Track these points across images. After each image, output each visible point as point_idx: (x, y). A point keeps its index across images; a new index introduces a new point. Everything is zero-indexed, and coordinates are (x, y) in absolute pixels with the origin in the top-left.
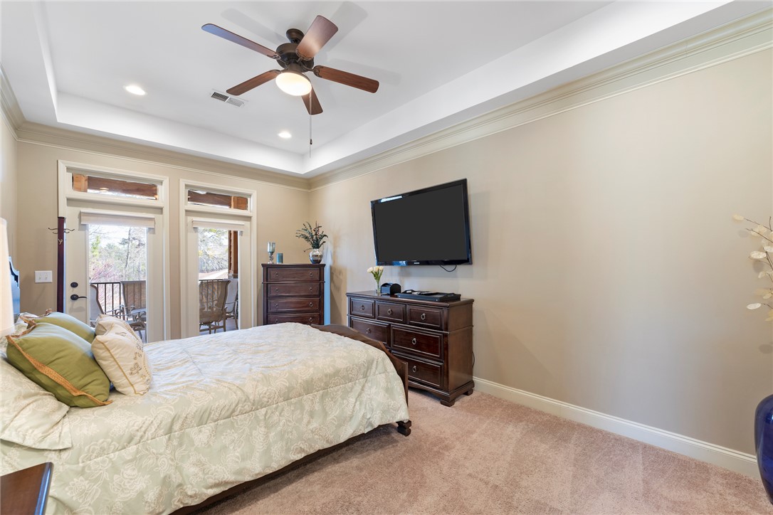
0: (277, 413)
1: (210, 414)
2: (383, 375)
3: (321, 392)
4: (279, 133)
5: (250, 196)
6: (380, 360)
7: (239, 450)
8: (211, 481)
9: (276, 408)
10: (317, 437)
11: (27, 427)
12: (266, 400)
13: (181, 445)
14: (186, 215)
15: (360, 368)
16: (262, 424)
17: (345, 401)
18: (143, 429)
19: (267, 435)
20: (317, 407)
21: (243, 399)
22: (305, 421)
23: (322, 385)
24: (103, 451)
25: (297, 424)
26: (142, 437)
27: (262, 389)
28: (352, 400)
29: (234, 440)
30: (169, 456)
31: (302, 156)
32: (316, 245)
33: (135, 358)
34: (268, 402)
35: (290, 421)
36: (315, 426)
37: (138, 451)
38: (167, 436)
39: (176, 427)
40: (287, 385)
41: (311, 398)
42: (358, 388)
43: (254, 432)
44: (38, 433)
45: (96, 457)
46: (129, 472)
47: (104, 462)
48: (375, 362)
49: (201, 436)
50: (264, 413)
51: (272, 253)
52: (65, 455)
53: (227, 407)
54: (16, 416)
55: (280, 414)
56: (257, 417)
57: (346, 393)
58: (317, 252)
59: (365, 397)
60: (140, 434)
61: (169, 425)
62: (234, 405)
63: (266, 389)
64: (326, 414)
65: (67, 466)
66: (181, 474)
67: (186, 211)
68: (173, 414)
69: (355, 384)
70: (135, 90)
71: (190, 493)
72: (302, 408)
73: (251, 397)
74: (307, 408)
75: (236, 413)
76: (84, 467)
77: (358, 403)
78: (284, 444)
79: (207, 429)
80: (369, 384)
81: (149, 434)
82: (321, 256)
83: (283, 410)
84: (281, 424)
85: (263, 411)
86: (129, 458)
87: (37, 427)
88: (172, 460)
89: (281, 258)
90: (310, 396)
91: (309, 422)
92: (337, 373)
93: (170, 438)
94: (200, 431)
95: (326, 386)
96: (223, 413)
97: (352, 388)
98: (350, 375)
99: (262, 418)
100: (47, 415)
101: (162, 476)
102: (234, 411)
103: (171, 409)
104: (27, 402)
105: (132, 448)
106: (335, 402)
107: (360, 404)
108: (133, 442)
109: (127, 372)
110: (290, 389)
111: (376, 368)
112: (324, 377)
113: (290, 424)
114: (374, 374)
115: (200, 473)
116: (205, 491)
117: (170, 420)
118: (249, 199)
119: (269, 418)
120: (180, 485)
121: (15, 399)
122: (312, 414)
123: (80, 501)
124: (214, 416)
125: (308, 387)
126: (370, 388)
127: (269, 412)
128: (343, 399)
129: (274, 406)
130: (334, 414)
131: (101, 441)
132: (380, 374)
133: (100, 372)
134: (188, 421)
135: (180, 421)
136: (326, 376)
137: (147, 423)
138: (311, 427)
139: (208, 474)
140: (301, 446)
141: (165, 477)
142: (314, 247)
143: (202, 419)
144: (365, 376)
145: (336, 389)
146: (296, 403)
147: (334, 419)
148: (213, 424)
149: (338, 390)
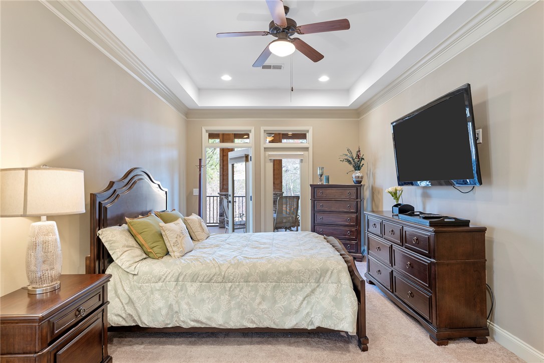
0: (238, 289)
1: (198, 277)
2: (335, 285)
3: (274, 284)
4: (319, 78)
5: (308, 131)
6: (335, 271)
7: (211, 305)
8: (192, 317)
9: (238, 285)
10: (265, 316)
11: (125, 260)
12: (232, 277)
13: (181, 290)
14: (265, 151)
15: (312, 274)
16: (227, 293)
17: (293, 297)
18: (166, 275)
19: (229, 302)
20: (268, 294)
21: (218, 274)
22: (257, 301)
23: (275, 278)
24: (149, 281)
25: (251, 302)
26: (164, 279)
27: (231, 270)
28: (301, 298)
29: (209, 298)
30: (174, 294)
31: (347, 91)
32: (358, 168)
33: (176, 238)
34: (233, 279)
35: (246, 298)
36: (264, 307)
37: (162, 287)
38: (175, 283)
39: (181, 279)
40: (248, 271)
41: (264, 285)
42: (308, 290)
43: (222, 297)
44: (128, 264)
45: (146, 283)
46: (157, 295)
47: (148, 286)
48: (330, 272)
49: (192, 288)
50: (229, 286)
51: (321, 175)
52: (135, 277)
53: (208, 276)
54: (122, 254)
55: (240, 290)
56: (225, 287)
57: (296, 291)
58: (358, 174)
59: (313, 299)
60: (164, 277)
61: (176, 277)
62: (212, 275)
63: (233, 270)
64: (275, 302)
65: (135, 283)
66: (179, 306)
67: (265, 148)
68: (180, 271)
69: (306, 285)
70: (226, 78)
71: (181, 319)
72: (257, 291)
73: (223, 273)
74: (260, 292)
75: (213, 281)
76: (141, 286)
77: (305, 302)
78: (240, 312)
79: (196, 285)
80: (321, 290)
81: (167, 279)
82: (362, 177)
83: (242, 288)
84: (240, 297)
85: (230, 284)
86: (158, 288)
87: (128, 261)
88: (176, 297)
89: (328, 179)
90: (264, 284)
91: (260, 303)
92: (289, 272)
93: (177, 284)
94: (192, 286)
95: (278, 281)
96: (205, 278)
97: (302, 288)
98: (302, 278)
99: (228, 289)
100: (134, 257)
101: (169, 303)
102: (211, 279)
103: (180, 269)
104: (127, 249)
105: (160, 284)
106: (284, 295)
107: (308, 303)
108: (161, 281)
109: (172, 245)
110: (249, 275)
111: (330, 278)
112: (277, 273)
113: (246, 299)
114: (327, 282)
115: (188, 310)
116: (189, 321)
117: (178, 274)
118: (307, 134)
119: (233, 290)
120: (177, 312)
121: (123, 247)
122: (264, 298)
123: (137, 301)
124: (200, 279)
125: (264, 277)
126: (321, 293)
127: (233, 286)
128: (292, 295)
129: (237, 283)
130: (282, 303)
131: (148, 275)
132: (332, 283)
133: (162, 242)
134: (187, 277)
135: (183, 276)
136: (279, 272)
137: (168, 272)
138: (261, 307)
139: (191, 312)
140: (252, 318)
141: (170, 304)
142: (356, 170)
143: (194, 278)
144: (318, 281)
145: (287, 285)
146: (252, 286)
147: (281, 308)
148: (199, 284)
149: (289, 286)
